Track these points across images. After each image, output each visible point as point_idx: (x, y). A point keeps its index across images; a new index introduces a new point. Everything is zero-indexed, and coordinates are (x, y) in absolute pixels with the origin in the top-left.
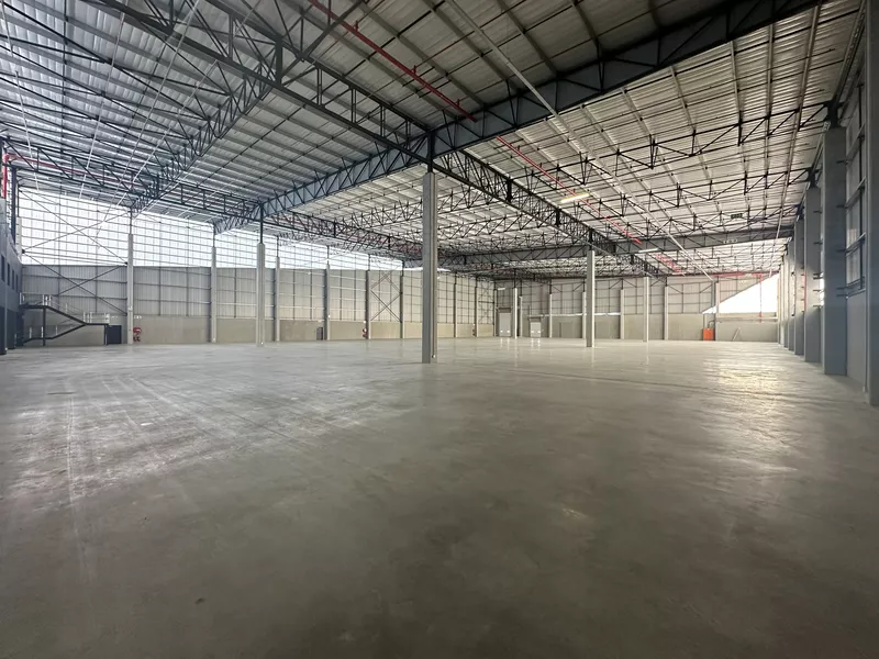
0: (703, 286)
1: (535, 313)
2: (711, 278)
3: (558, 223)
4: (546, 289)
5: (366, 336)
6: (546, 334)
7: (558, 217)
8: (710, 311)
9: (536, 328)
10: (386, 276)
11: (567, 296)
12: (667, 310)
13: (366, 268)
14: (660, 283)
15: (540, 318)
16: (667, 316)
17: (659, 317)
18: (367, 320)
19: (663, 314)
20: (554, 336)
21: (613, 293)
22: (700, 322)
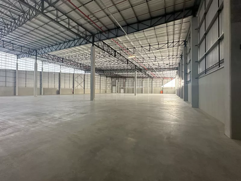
0: (161, 81)
1: (122, 87)
2: (162, 79)
3: (128, 63)
4: (125, 80)
5: (73, 93)
6: (125, 92)
7: (128, 62)
8: (162, 87)
9: (122, 90)
10: (80, 75)
11: (130, 82)
12: (153, 86)
13: (73, 73)
14: (151, 80)
15: (123, 88)
16: (153, 88)
17: (151, 88)
18: (73, 88)
19: (152, 87)
20: (127, 93)
21: (141, 82)
22: (160, 89)
